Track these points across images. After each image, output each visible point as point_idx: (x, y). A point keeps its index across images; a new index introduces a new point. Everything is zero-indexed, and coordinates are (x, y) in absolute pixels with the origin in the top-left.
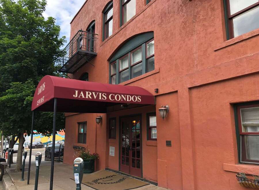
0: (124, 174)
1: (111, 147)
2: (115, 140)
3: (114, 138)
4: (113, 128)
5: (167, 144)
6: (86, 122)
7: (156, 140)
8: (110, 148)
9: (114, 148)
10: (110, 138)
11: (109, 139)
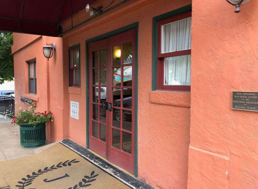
0: (97, 158)
1: (73, 102)
2: (79, 89)
3: (78, 85)
4: (75, 66)
5: (234, 105)
6: (35, 59)
7: (186, 88)
8: (71, 104)
9: (78, 103)
10: (71, 84)
11: (70, 88)
